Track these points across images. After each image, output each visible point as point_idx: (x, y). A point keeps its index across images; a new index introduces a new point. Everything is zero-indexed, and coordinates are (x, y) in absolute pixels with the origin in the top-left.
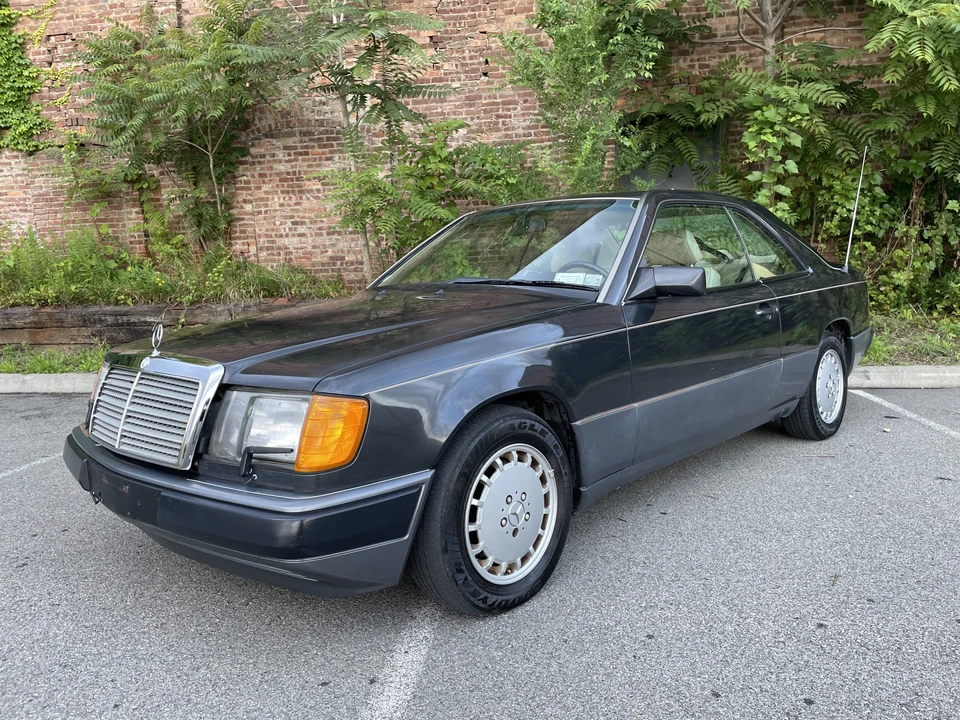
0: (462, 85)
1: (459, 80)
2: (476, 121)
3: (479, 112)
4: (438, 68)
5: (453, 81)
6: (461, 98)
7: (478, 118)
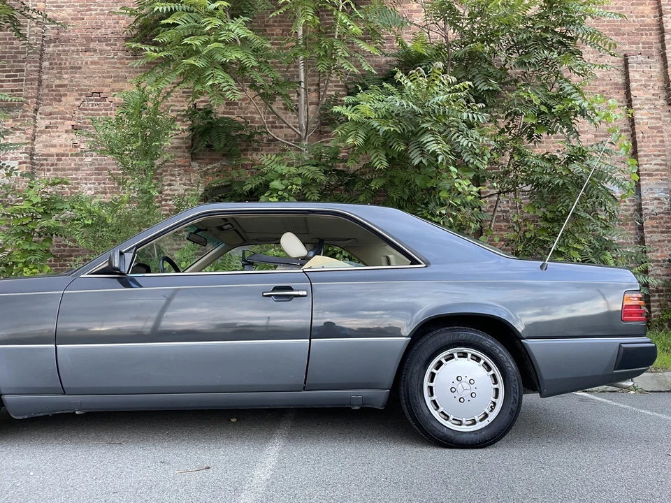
0: (94, 159)
1: (92, 156)
2: (103, 186)
3: (105, 179)
4: (76, 147)
5: (86, 156)
6: (92, 169)
7: (104, 183)
